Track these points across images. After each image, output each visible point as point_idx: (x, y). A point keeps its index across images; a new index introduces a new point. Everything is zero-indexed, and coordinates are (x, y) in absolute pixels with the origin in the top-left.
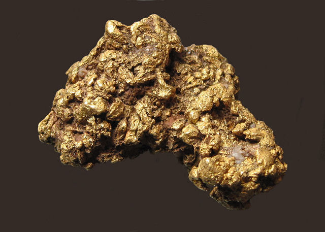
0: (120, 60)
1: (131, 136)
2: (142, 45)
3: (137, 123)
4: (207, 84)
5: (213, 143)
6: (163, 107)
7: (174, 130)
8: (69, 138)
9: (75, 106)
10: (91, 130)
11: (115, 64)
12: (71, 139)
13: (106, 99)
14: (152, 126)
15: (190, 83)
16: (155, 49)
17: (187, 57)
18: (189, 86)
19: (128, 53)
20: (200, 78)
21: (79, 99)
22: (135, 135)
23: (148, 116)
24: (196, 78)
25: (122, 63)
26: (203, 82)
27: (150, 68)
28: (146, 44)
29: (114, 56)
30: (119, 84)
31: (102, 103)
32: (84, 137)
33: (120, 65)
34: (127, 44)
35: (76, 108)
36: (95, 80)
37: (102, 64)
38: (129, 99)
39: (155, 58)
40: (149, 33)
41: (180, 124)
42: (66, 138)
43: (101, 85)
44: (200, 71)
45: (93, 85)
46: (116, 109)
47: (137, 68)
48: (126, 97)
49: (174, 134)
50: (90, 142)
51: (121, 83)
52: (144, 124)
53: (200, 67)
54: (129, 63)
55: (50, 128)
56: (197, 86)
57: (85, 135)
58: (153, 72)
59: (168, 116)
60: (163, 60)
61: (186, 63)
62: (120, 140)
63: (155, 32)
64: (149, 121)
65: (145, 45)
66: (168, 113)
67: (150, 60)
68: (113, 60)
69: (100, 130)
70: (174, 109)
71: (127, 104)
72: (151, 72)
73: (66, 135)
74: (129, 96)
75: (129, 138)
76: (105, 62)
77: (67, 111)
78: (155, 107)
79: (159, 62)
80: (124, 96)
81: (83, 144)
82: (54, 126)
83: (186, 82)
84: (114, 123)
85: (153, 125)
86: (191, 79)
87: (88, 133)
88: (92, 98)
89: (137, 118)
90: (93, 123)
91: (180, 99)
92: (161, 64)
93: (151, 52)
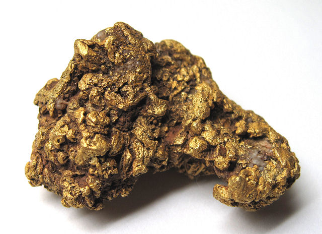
0: (103, 84)
1: (139, 165)
2: (123, 61)
3: (141, 150)
4: (191, 86)
5: (231, 155)
6: (160, 124)
7: (177, 146)
8: (71, 183)
9: (69, 147)
10: (96, 172)
11: (100, 90)
12: (73, 185)
13: (105, 134)
14: (157, 149)
15: (175, 88)
16: (138, 63)
17: (159, 60)
18: (175, 92)
19: (107, 73)
20: (183, 80)
21: (72, 141)
22: (143, 164)
23: (150, 139)
24: (179, 82)
25: (107, 87)
26: (186, 84)
27: (137, 85)
28: (125, 59)
29: (96, 81)
30: (109, 111)
31: (103, 141)
32: (90, 181)
33: (105, 89)
34: (104, 64)
35: (72, 151)
36: (85, 114)
37: (84, 93)
38: (126, 126)
39: (140, 73)
40: (124, 46)
41: (183, 138)
42: (66, 184)
43: (94, 120)
44: (179, 72)
45: (84, 121)
46: (118, 142)
47: (124, 89)
48: (121, 123)
49: (179, 149)
50: (98, 184)
51: (111, 109)
52: (148, 149)
53: (177, 69)
54: (113, 84)
55: (41, 173)
56: (183, 90)
57: (90, 179)
58: (142, 90)
59: (167, 132)
60: (148, 73)
61: (162, 67)
62: (127, 172)
63: (130, 43)
64: (153, 144)
65: (125, 61)
66: (166, 129)
67: (136, 77)
68: (96, 85)
69: (106, 170)
70: (170, 122)
71: (124, 131)
72: (140, 89)
73: (65, 180)
74: (125, 122)
75: (137, 168)
76: (87, 89)
77: (61, 155)
78: (153, 126)
79: (145, 76)
80: (120, 123)
81: (90, 189)
82: (46, 170)
83: (170, 88)
84: (118, 158)
85: (157, 147)
86: (175, 84)
87: (93, 175)
88: (90, 137)
89: (139, 144)
90: (97, 165)
91: (171, 109)
92: (147, 78)
93: (134, 68)
